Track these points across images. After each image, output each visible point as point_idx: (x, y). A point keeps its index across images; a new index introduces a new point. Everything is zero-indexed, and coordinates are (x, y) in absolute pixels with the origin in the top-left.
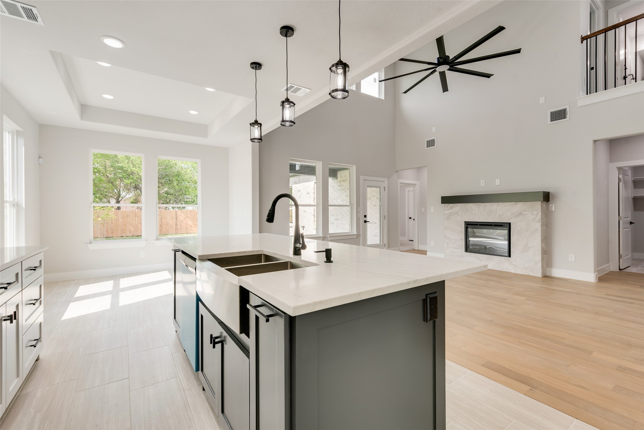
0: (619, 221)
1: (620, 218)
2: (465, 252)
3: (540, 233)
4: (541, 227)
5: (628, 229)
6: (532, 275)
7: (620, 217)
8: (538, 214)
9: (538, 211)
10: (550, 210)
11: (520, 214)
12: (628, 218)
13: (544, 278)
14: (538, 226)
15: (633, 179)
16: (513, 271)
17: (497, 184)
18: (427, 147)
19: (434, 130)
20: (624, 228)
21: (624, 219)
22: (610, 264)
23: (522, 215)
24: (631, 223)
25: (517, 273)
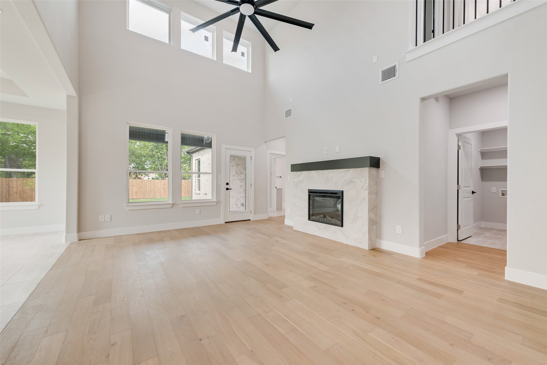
0: (458, 190)
1: (459, 188)
2: (308, 220)
3: (368, 202)
4: (369, 195)
5: (470, 199)
6: (361, 247)
7: (459, 186)
8: (366, 181)
9: (366, 178)
10: (380, 177)
11: (351, 181)
12: (470, 187)
13: (371, 251)
14: (365, 194)
15: (480, 150)
16: (345, 242)
17: (337, 151)
18: (286, 118)
19: (291, 101)
20: (464, 198)
21: (464, 188)
22: (448, 234)
23: (352, 183)
24: (473, 192)
25: (348, 244)
